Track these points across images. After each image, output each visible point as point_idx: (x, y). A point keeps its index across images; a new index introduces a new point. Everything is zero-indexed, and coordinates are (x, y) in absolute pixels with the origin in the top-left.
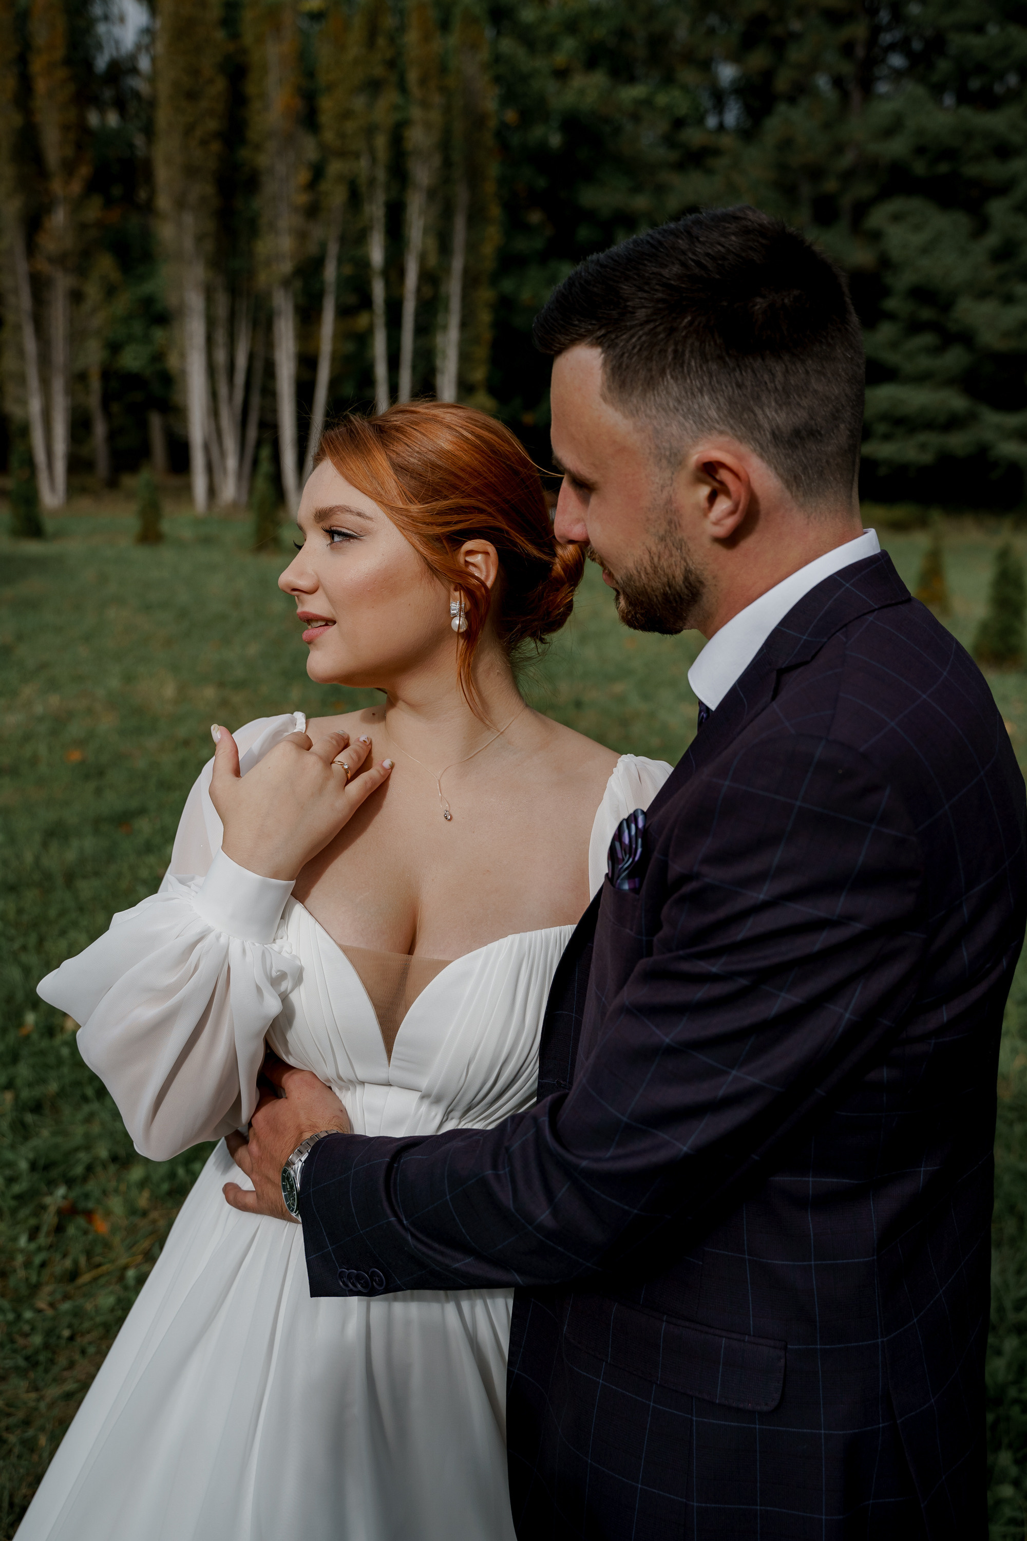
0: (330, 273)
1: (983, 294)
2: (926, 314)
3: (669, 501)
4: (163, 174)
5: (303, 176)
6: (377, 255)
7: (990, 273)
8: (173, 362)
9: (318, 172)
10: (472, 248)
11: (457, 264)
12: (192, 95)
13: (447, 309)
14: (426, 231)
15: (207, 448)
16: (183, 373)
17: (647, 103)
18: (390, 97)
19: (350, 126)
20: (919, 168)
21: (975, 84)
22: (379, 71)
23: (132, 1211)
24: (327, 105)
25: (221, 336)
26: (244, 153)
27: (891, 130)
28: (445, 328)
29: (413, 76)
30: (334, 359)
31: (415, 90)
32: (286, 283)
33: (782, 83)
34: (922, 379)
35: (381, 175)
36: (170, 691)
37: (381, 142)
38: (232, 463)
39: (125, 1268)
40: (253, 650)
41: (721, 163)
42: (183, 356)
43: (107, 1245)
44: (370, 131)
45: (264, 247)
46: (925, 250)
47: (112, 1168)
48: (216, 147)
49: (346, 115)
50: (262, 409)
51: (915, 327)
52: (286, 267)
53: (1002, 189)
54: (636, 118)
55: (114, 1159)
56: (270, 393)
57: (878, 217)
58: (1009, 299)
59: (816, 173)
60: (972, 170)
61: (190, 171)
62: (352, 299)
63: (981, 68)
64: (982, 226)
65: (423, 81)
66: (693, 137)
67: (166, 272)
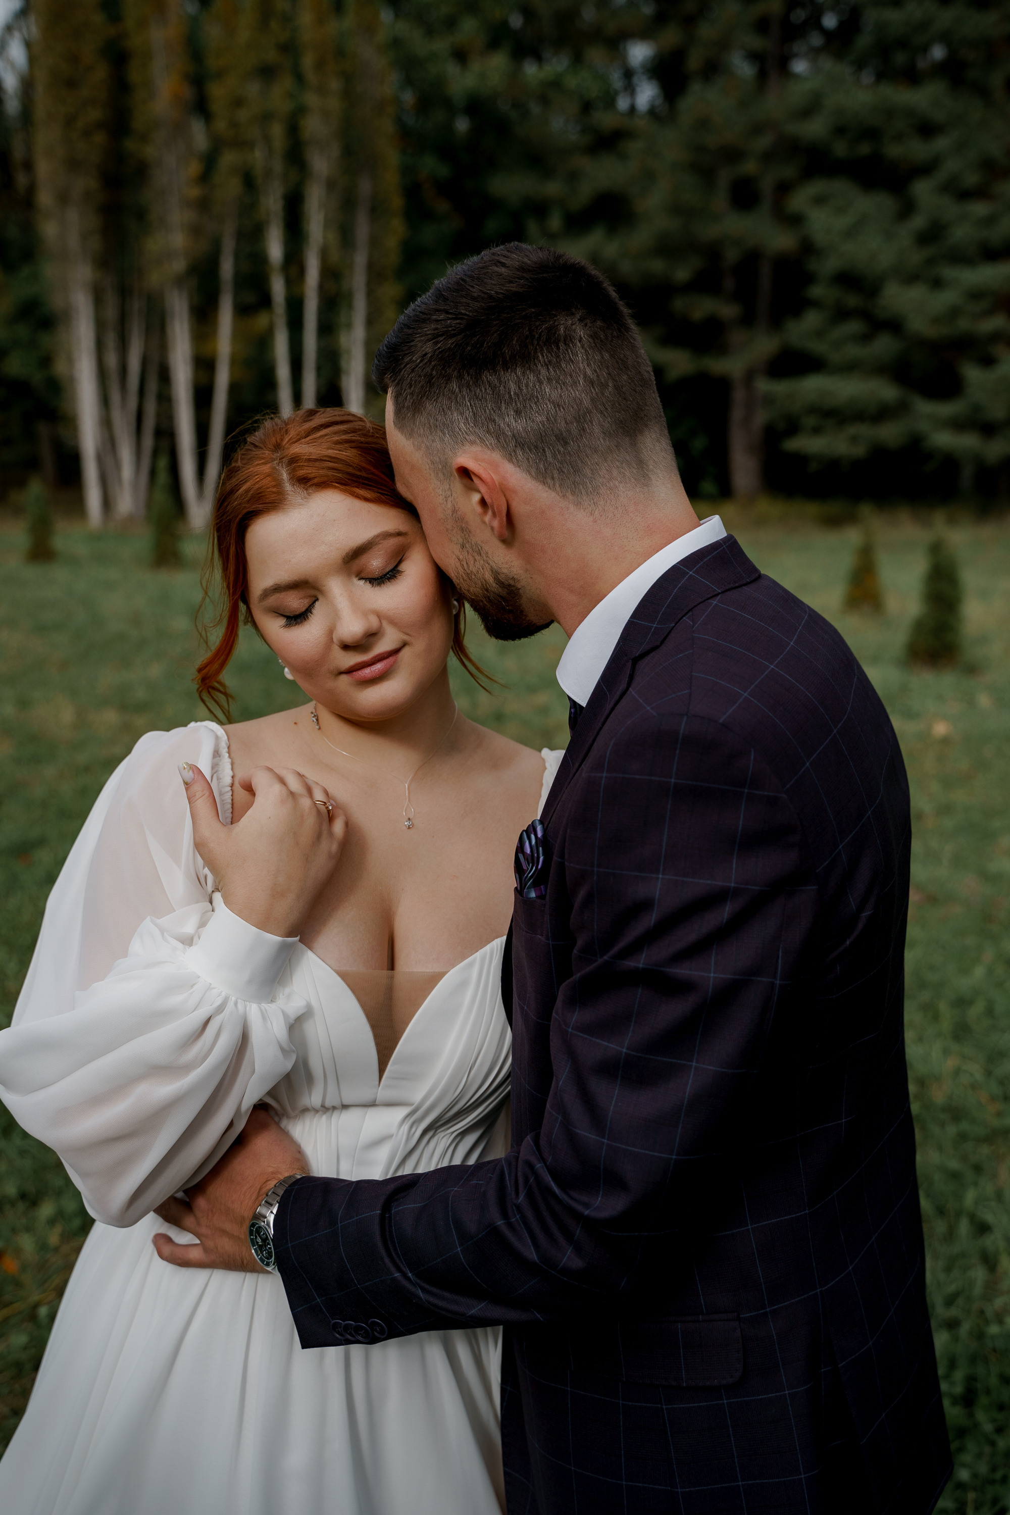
0: (227, 268)
1: (911, 279)
2: (853, 300)
3: (454, 511)
4: (44, 168)
5: (194, 168)
6: (275, 250)
7: (916, 257)
8: (60, 368)
9: (210, 161)
10: (374, 242)
11: (360, 259)
12: (71, 84)
13: (350, 306)
14: (327, 225)
15: (100, 459)
16: (72, 380)
17: (555, 84)
18: (286, 83)
19: (243, 115)
20: (840, 149)
21: (900, 58)
22: (271, 56)
23: (43, 1246)
24: (218, 92)
25: (111, 341)
26: (130, 145)
27: (808, 110)
28: (349, 326)
29: (308, 61)
30: (233, 362)
31: (311, 76)
32: (179, 281)
33: (694, 61)
34: (849, 368)
35: (278, 166)
36: (67, 715)
37: (277, 131)
38: (127, 471)
39: (36, 1306)
40: (156, 671)
41: (634, 147)
42: (71, 361)
43: (18, 1284)
44: (266, 118)
45: (154, 244)
46: (851, 233)
47: (21, 1206)
48: (100, 138)
49: (238, 102)
50: (158, 415)
51: (842, 314)
52: (179, 265)
53: (925, 169)
54: (544, 100)
55: (23, 1196)
56: (166, 399)
57: (799, 200)
58: (937, 284)
59: (732, 155)
60: (893, 151)
61: (73, 164)
62: (250, 298)
63: (902, 44)
64: (907, 209)
65: (320, 66)
66: (605, 120)
67: (49, 270)
